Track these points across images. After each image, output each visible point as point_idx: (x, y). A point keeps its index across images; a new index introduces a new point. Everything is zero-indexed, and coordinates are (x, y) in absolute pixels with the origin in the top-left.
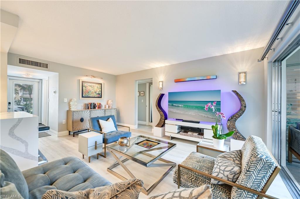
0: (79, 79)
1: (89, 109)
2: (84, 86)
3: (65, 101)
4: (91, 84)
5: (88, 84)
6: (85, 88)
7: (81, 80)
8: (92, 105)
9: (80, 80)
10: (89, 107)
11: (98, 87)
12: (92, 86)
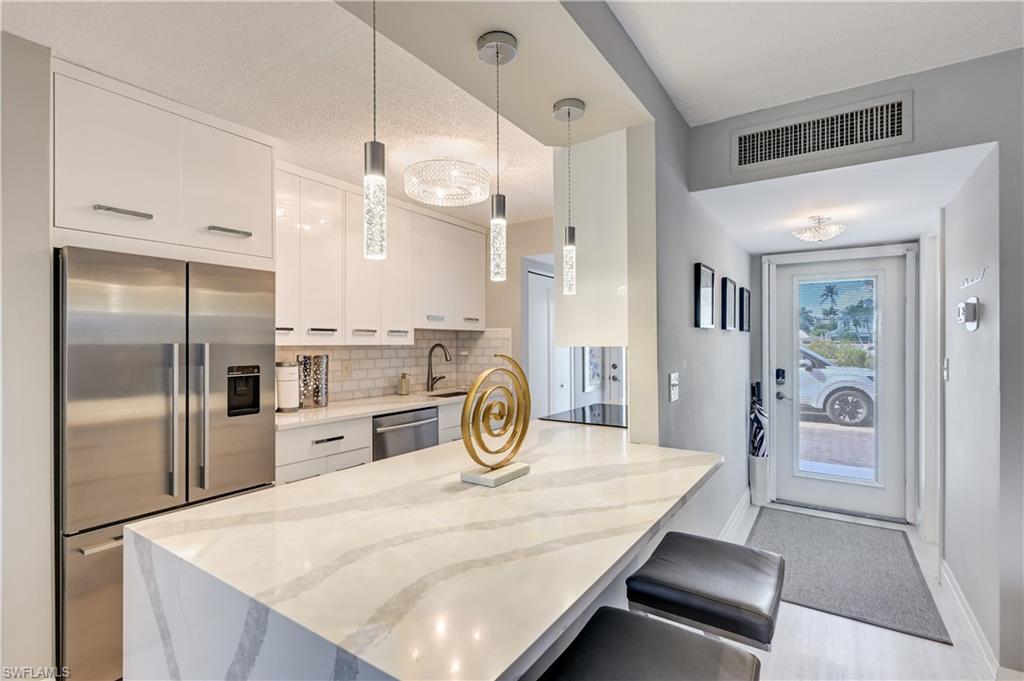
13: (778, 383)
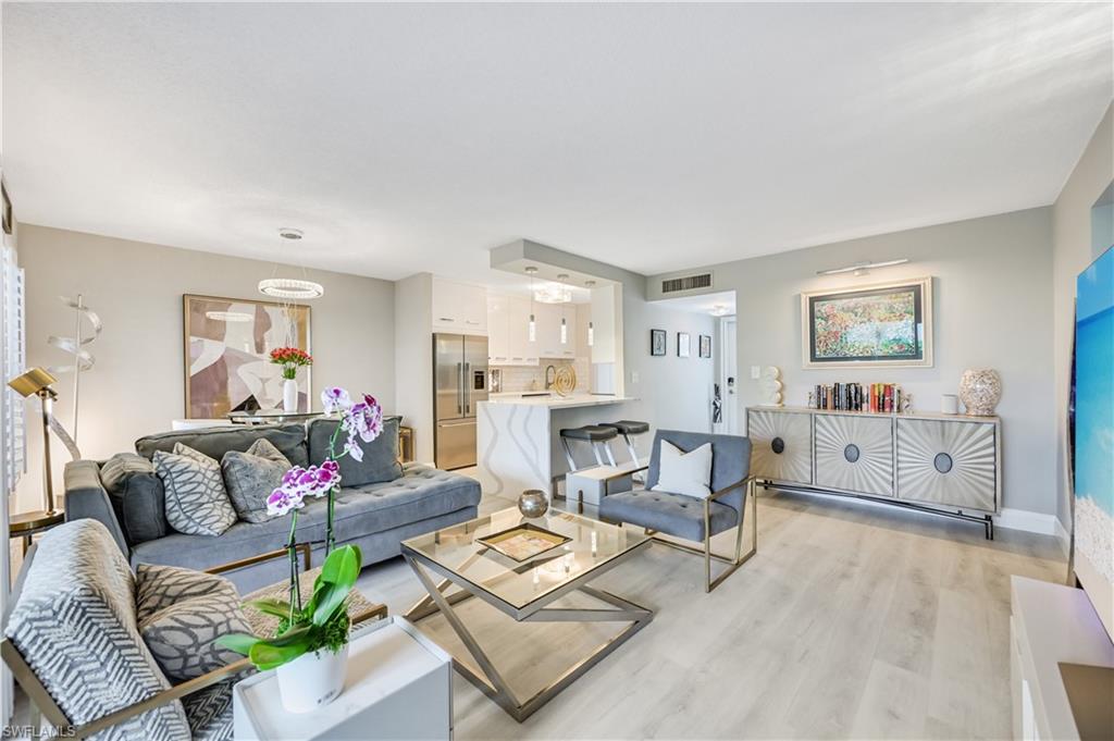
0: (798, 293)
1: (825, 407)
2: (817, 314)
3: (753, 376)
4: (852, 302)
5: (839, 303)
6: (823, 322)
7: (806, 293)
8: (843, 393)
9: (800, 295)
10: (826, 400)
11: (891, 307)
12: (860, 311)
13: (729, 385)
